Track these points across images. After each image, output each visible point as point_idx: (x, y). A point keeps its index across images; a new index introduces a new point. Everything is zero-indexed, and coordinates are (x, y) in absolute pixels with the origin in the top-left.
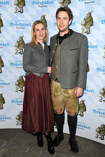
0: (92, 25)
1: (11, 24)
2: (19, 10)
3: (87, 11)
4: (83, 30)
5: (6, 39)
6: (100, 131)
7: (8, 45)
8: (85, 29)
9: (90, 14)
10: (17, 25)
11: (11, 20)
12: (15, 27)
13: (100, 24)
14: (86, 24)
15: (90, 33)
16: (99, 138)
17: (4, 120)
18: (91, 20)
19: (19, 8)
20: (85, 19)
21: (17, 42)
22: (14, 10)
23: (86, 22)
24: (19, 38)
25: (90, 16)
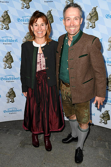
0: (97, 19)
1: (19, 20)
2: (25, 6)
3: (92, 6)
4: (88, 25)
5: (14, 36)
6: (104, 116)
7: (16, 41)
8: (91, 23)
9: (95, 9)
10: (24, 21)
11: (18, 16)
12: (23, 22)
13: (105, 19)
14: (91, 18)
15: (95, 27)
16: (103, 122)
17: (15, 112)
18: (97, 14)
19: (25, 4)
20: (90, 14)
21: (25, 37)
22: (21, 6)
23: (91, 17)
24: (27, 34)
25: (95, 11)
